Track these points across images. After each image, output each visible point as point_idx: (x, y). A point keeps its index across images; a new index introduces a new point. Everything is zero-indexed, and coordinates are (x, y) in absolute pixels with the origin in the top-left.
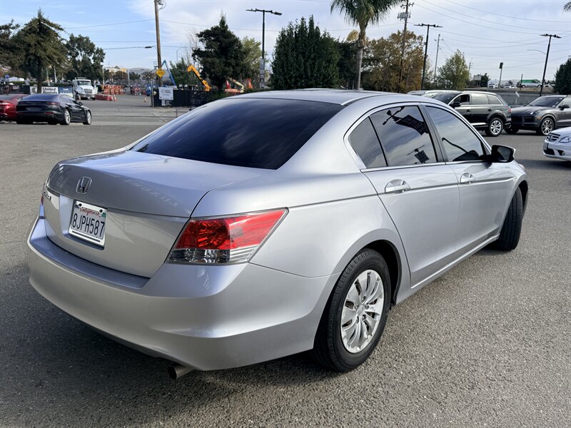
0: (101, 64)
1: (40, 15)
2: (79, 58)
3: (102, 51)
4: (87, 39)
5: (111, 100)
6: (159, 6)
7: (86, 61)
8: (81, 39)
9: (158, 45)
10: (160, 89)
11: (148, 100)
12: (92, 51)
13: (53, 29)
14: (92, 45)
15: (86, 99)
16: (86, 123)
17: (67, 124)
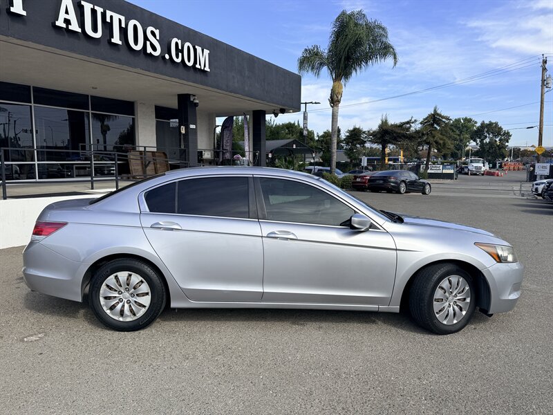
0: (507, 144)
1: (435, 111)
2: (487, 140)
3: (508, 133)
4: (496, 124)
5: (498, 176)
6: (546, 89)
7: (492, 144)
8: (491, 124)
9: (540, 125)
10: (537, 165)
11: (524, 176)
12: (499, 134)
13: (444, 120)
14: (501, 129)
15: (475, 174)
16: (424, 193)
17: (401, 193)
